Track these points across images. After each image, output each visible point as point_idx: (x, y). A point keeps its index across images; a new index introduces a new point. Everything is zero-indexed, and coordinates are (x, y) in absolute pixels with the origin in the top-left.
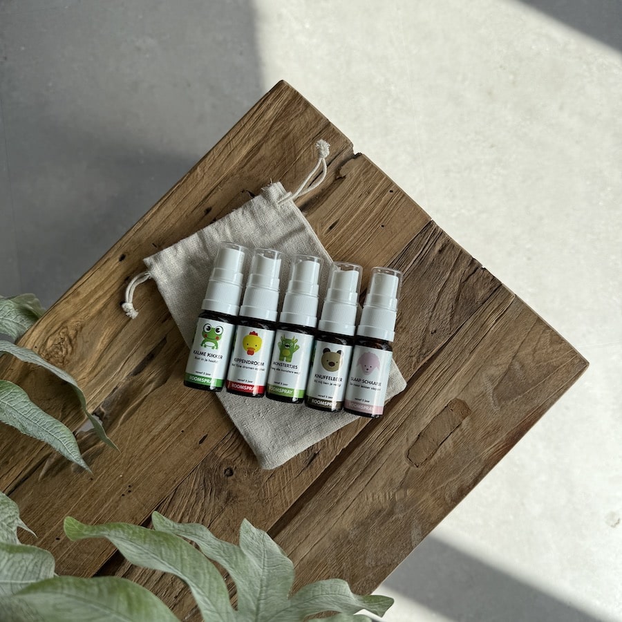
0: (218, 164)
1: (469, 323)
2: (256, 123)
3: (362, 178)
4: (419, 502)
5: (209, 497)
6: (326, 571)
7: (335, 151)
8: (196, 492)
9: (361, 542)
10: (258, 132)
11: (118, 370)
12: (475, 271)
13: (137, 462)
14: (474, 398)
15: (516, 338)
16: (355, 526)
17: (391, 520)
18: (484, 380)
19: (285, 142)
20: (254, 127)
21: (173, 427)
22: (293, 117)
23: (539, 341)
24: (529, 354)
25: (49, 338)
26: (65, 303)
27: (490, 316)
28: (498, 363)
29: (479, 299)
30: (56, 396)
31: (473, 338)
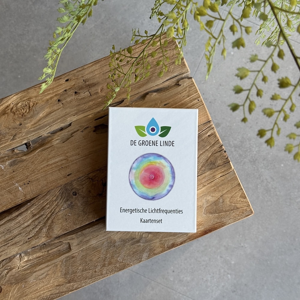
1: (208, 173)
3: (188, 89)
4: (153, 242)
5: (62, 201)
6: (99, 255)
7: (181, 72)
8: (57, 196)
9: (120, 248)
11: (45, 129)
13: (37, 172)
15: (226, 188)
16: (120, 240)
17: (137, 244)
18: (204, 201)
21: (59, 164)
22: (168, 49)
23: (235, 193)
24: (229, 197)
25: (20, 102)
26: (34, 90)
27: (218, 174)
28: (213, 195)
29: (217, 164)
30: (13, 129)
31: (207, 180)
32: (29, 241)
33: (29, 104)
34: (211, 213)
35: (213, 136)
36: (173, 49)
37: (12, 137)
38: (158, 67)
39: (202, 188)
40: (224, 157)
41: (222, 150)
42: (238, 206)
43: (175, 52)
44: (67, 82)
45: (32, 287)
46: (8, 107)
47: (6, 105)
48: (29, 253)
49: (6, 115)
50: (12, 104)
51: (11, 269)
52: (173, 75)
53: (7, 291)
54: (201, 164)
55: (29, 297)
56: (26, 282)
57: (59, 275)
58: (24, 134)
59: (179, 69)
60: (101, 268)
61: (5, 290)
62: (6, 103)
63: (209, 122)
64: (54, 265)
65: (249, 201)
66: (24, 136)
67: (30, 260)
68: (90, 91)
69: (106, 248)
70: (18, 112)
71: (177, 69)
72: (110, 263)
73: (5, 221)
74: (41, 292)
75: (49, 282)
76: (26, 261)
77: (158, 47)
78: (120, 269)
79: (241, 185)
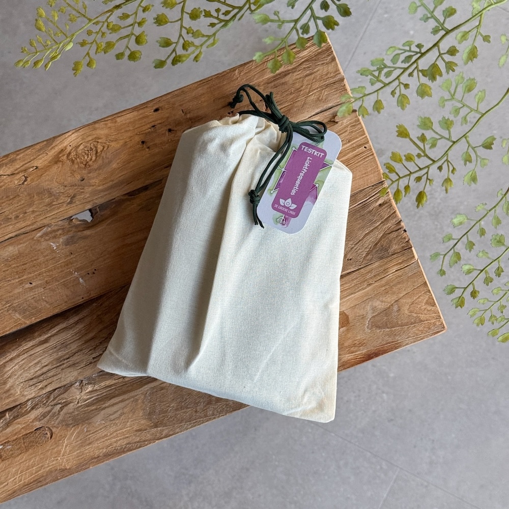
0: (252, 74)
1: (377, 264)
3: (349, 128)
7: (339, 101)
11: (121, 188)
13: (107, 256)
14: (356, 316)
15: (403, 289)
18: (368, 308)
19: (307, 78)
22: (320, 63)
23: (419, 298)
24: (408, 303)
25: (82, 143)
26: (104, 124)
27: (393, 266)
28: (384, 300)
29: (391, 251)
30: (71, 186)
31: (375, 276)
32: (95, 362)
33: (96, 147)
34: (379, 327)
35: (386, 205)
36: (327, 64)
37: (69, 200)
38: (302, 93)
39: (366, 288)
40: (403, 240)
41: (400, 229)
42: (422, 317)
43: (330, 68)
44: (156, 113)
45: (100, 431)
46: (62, 150)
47: (60, 147)
48: (94, 379)
49: (60, 164)
50: (69, 146)
51: (66, 404)
52: (325, 107)
53: (61, 436)
54: (366, 250)
55: (94, 446)
56: (90, 423)
57: (141, 414)
58: (88, 195)
59: (335, 96)
60: (205, 406)
61: (58, 435)
62: (60, 145)
63: (382, 183)
64: (132, 399)
65: (439, 310)
66: (89, 197)
67: (96, 390)
70: (78, 160)
71: (333, 97)
73: (58, 330)
74: (113, 440)
75: (125, 425)
76: (90, 392)
77: (303, 60)
78: (235, 409)
79: (429, 285)
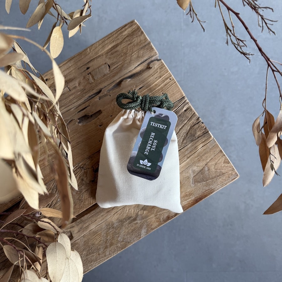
0: (97, 49)
1: (190, 145)
2: (118, 35)
3: (159, 70)
4: (149, 218)
5: (57, 193)
6: (100, 238)
7: (150, 55)
8: (52, 189)
9: (119, 229)
10: (118, 39)
12: (198, 123)
14: (184, 178)
15: (209, 156)
16: (118, 221)
17: (134, 222)
18: (190, 171)
19: (129, 46)
20: (117, 37)
23: (219, 160)
24: (213, 165)
27: (200, 144)
28: (198, 165)
29: (197, 135)
31: (190, 152)
34: (199, 182)
35: (188, 110)
36: (139, 36)
38: (128, 55)
39: (186, 160)
40: (202, 128)
41: (200, 122)
42: (223, 171)
43: (141, 38)
52: (143, 60)
54: (182, 138)
59: (147, 53)
60: (104, 250)
63: (183, 98)
65: (233, 165)
68: (68, 86)
69: (106, 231)
72: (111, 244)
77: (125, 37)
78: (122, 248)
79: (223, 151)
